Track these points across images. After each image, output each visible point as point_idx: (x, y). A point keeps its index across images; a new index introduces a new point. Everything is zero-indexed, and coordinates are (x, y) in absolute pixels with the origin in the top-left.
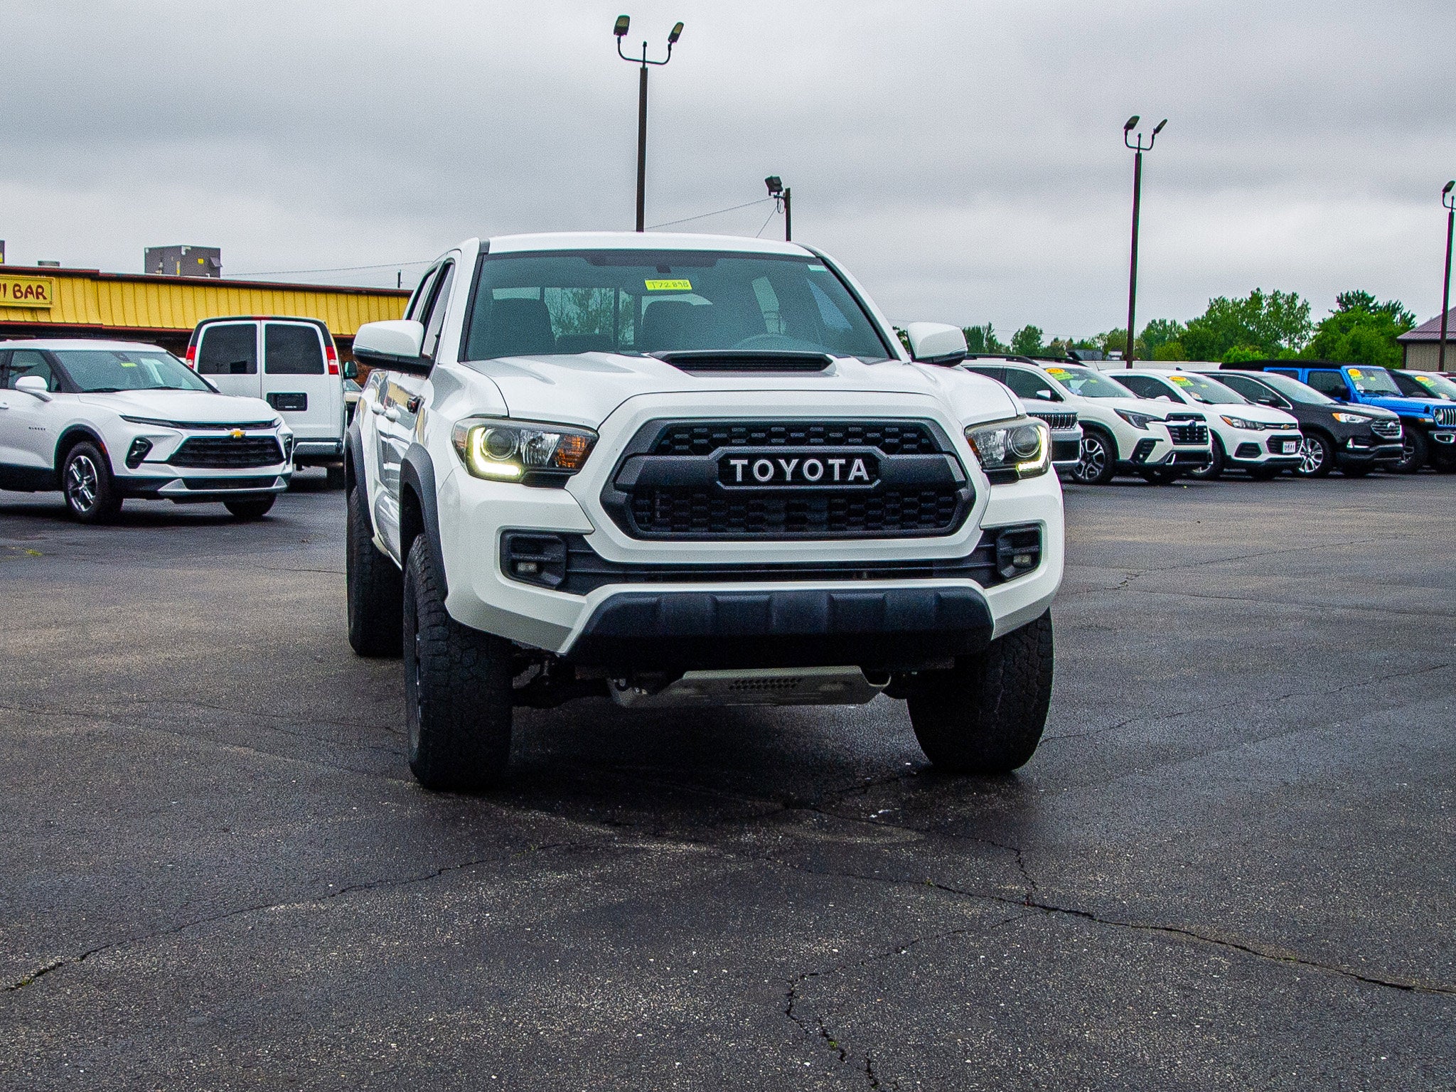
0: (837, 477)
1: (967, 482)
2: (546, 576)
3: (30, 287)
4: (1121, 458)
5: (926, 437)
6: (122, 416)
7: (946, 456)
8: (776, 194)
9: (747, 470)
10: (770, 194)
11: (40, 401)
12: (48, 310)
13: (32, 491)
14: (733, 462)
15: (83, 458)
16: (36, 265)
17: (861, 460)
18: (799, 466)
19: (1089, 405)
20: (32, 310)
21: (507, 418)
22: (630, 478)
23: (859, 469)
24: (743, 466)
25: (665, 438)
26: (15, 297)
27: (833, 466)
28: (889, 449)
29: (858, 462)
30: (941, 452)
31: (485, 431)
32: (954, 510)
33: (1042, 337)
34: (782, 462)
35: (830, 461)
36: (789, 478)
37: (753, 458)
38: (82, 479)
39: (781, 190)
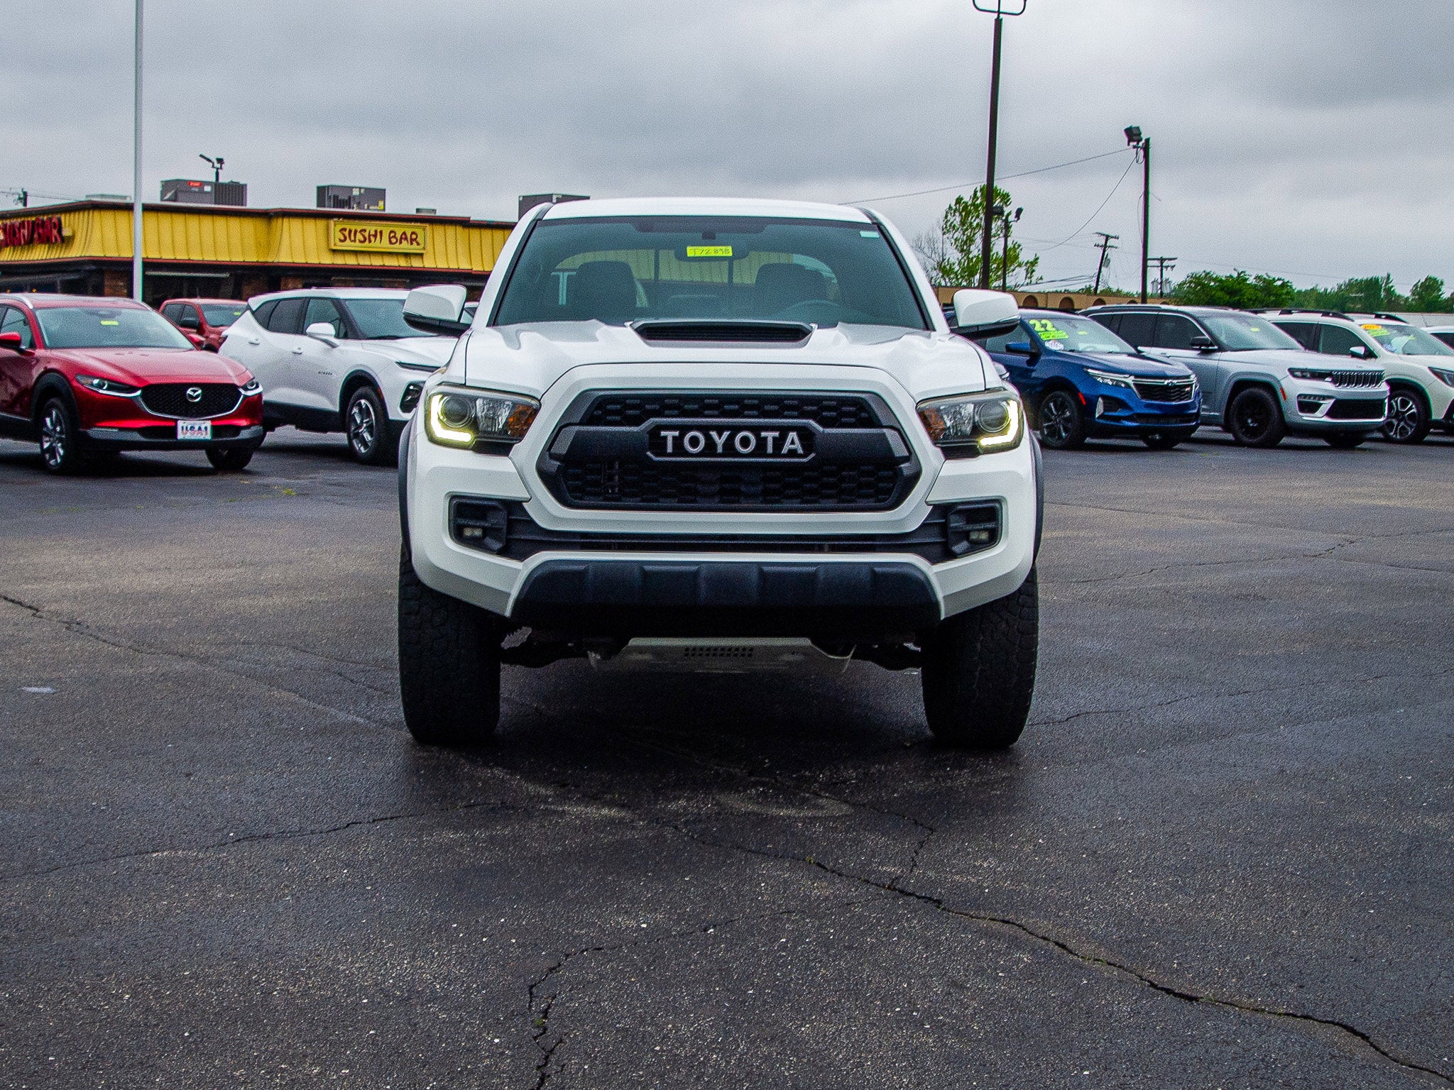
0: (770, 450)
1: (911, 455)
2: (489, 541)
3: (404, 233)
4: (1434, 417)
5: (866, 411)
6: (397, 363)
7: (885, 430)
8: (1135, 143)
9: (678, 442)
10: (1129, 145)
11: (328, 347)
12: (421, 255)
13: (325, 431)
14: (663, 433)
15: (363, 401)
16: (414, 213)
17: (795, 433)
18: (731, 439)
19: (1406, 363)
20: (407, 255)
21: (464, 386)
22: (562, 448)
23: (793, 443)
24: (674, 438)
25: (597, 408)
26: (391, 242)
27: (766, 438)
28: (825, 423)
29: (793, 435)
30: (882, 427)
31: (442, 398)
32: (894, 486)
33: (1443, 289)
34: (714, 434)
35: (763, 434)
36: (720, 450)
37: (684, 429)
38: (362, 422)
39: (1141, 140)
